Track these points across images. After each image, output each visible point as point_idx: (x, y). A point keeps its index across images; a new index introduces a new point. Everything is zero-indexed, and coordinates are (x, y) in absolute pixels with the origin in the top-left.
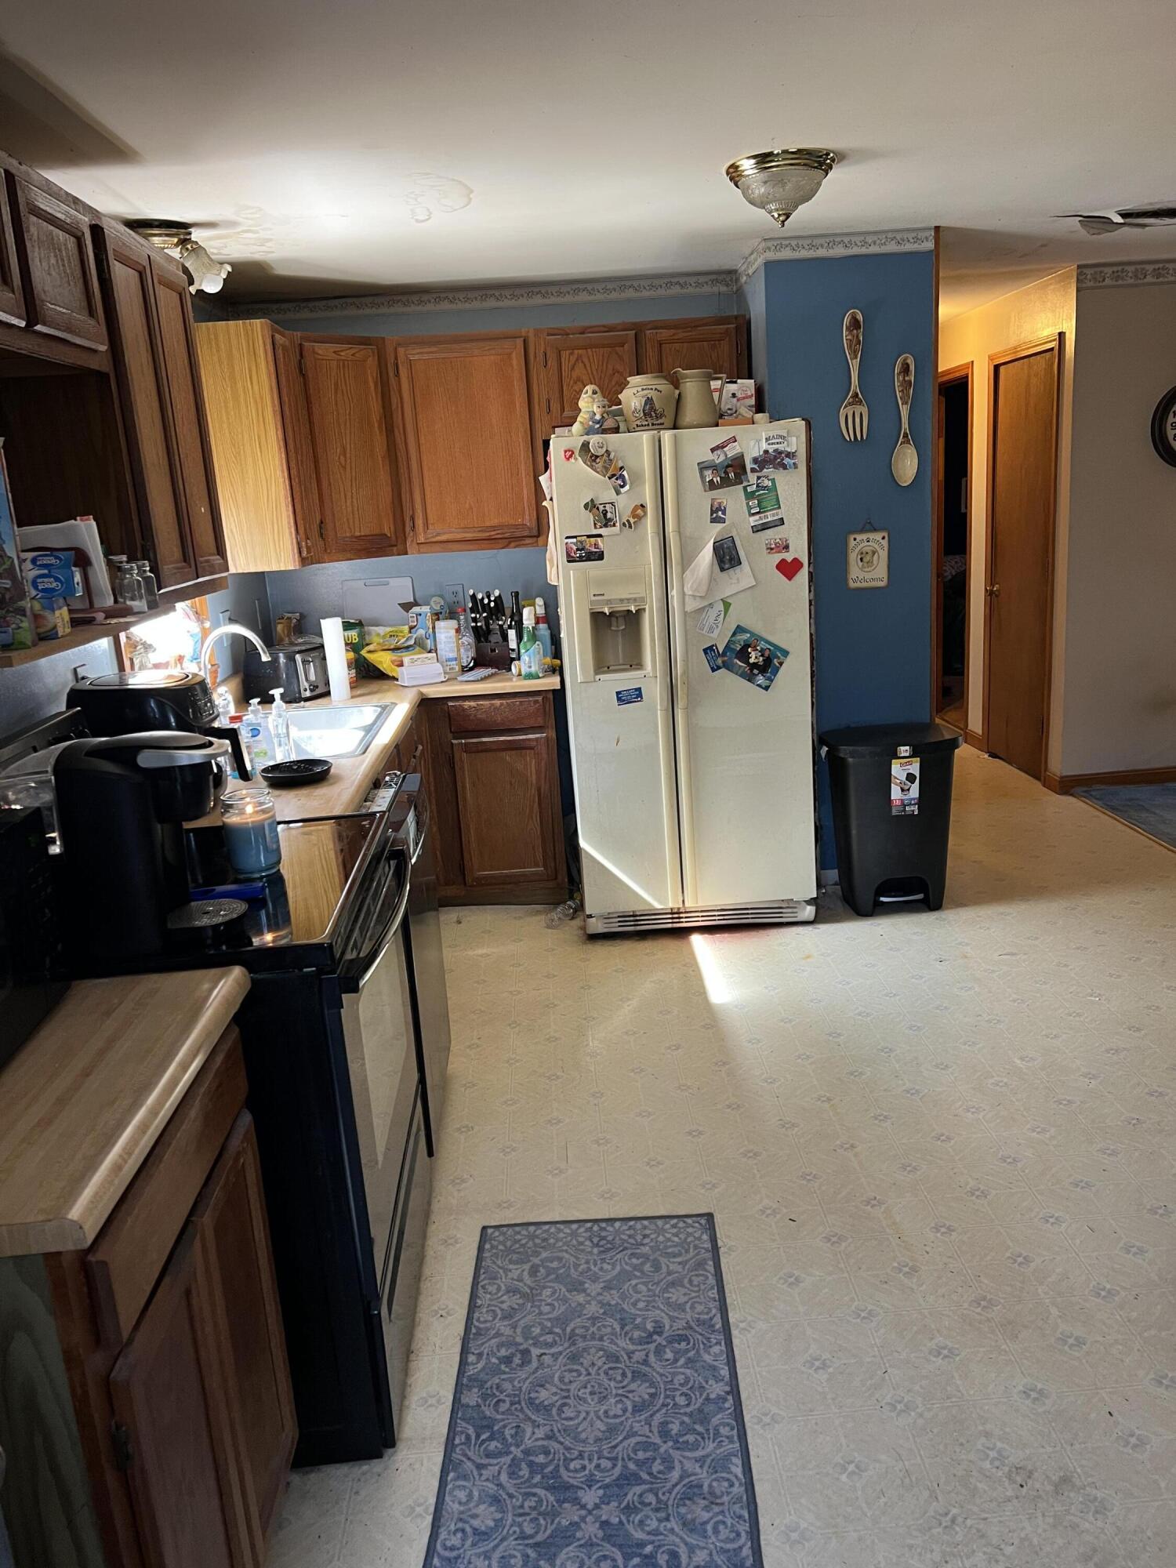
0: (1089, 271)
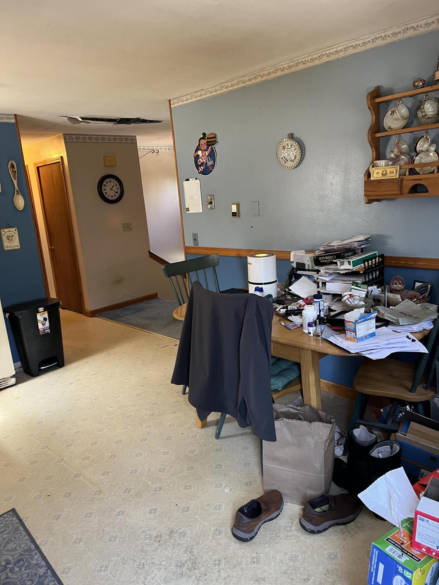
0: (67, 136)
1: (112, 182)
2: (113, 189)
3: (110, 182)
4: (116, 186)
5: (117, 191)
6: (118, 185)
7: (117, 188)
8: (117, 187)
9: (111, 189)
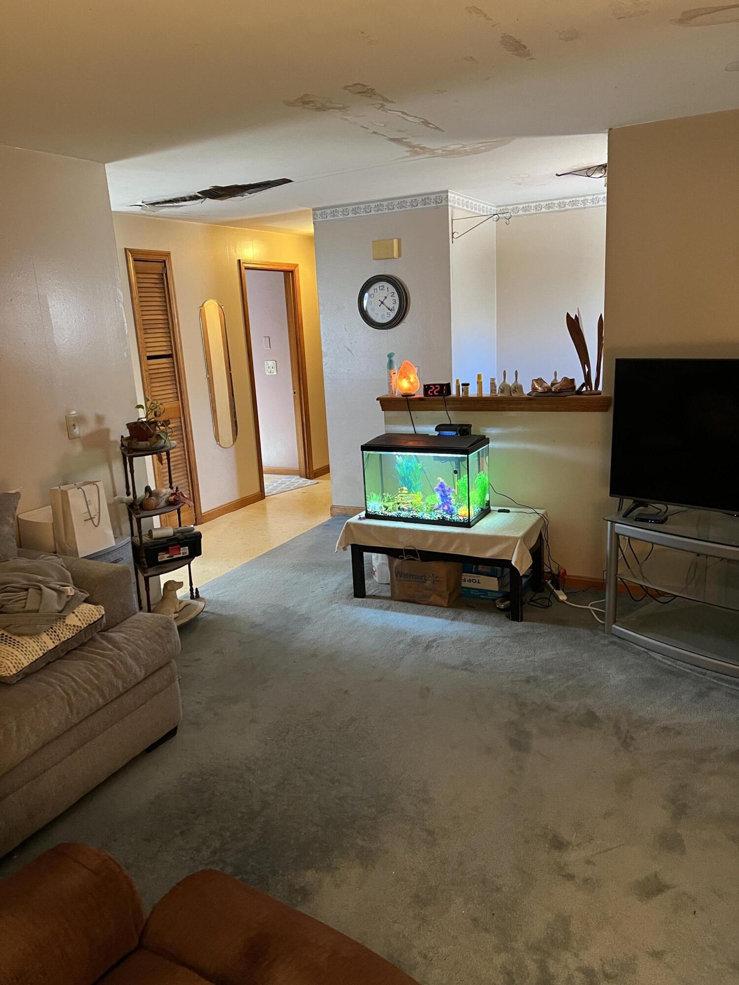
0: (318, 212)
1: (385, 288)
2: (385, 302)
3: (382, 290)
4: (392, 296)
5: (393, 305)
6: (396, 294)
7: (393, 302)
8: (393, 298)
9: (382, 303)
